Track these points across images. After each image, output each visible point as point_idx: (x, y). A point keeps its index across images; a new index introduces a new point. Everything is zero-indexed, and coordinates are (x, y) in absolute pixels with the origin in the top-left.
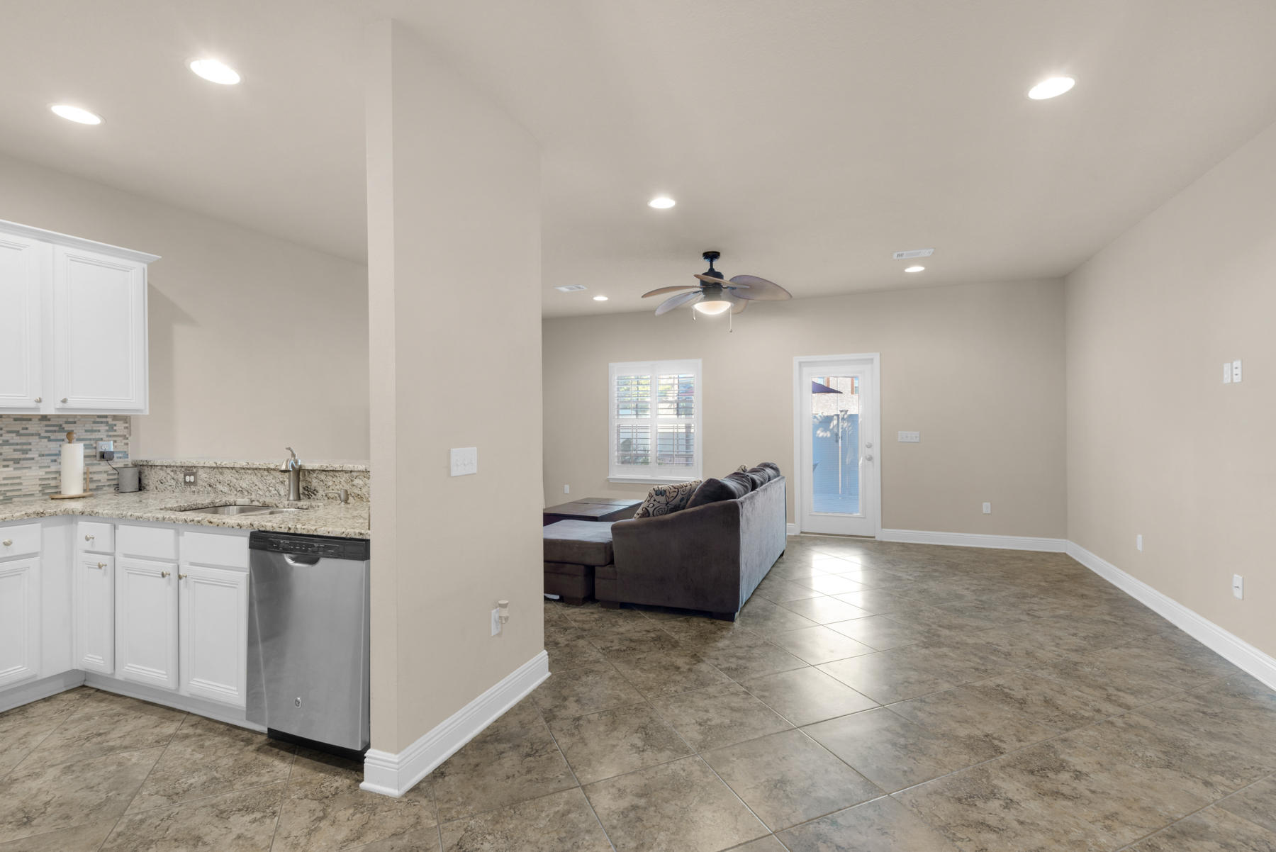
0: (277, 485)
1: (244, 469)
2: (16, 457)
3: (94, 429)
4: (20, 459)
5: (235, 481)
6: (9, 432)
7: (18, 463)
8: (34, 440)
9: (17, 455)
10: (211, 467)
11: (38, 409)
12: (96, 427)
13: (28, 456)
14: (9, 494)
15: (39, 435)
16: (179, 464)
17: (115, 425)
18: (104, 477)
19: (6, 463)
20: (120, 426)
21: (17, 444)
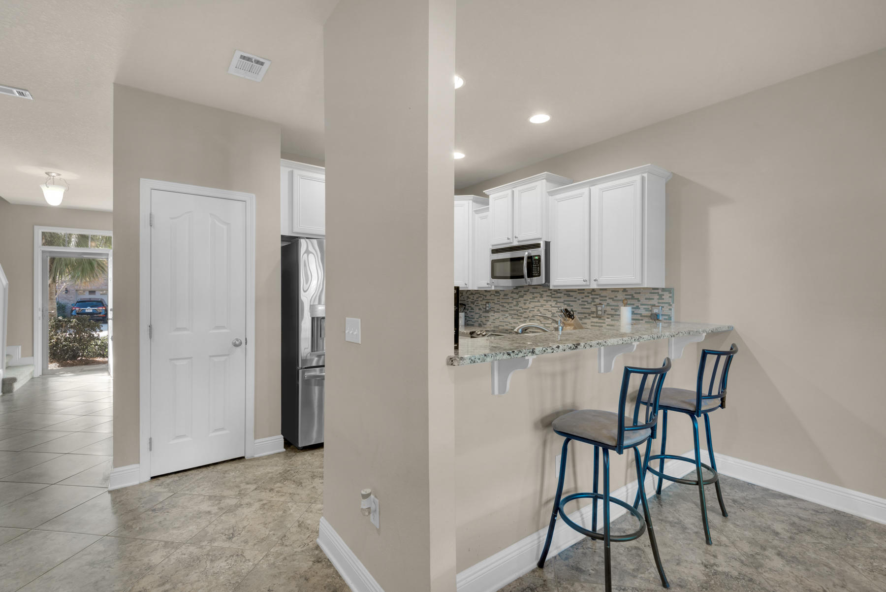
2: (612, 313)
4: (614, 315)
6: (610, 298)
7: (612, 317)
8: (620, 303)
9: (613, 312)
12: (651, 296)
15: (622, 301)
17: (663, 295)
19: (608, 316)
20: (666, 296)
21: (614, 306)
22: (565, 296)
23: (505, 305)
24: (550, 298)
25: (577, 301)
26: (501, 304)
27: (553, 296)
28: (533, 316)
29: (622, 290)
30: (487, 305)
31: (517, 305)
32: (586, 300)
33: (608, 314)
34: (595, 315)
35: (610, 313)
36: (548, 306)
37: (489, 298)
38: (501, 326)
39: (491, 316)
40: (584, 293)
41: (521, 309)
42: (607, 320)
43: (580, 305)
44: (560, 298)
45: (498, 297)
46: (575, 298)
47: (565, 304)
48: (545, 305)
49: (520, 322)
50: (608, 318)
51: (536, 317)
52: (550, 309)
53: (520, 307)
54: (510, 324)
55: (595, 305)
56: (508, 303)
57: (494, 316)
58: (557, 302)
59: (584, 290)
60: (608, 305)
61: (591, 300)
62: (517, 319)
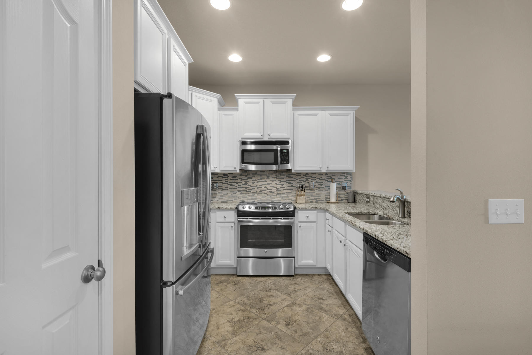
0: (397, 208)
1: (384, 198)
2: (319, 187)
3: (341, 177)
4: (320, 188)
5: (381, 203)
6: (318, 178)
7: (320, 189)
8: (323, 181)
9: (319, 186)
10: (374, 196)
11: (320, 170)
13: (322, 187)
14: (317, 199)
15: (325, 179)
16: (364, 193)
17: (347, 176)
18: (343, 196)
19: (317, 189)
20: (349, 177)
21: (319, 183)
22: (287, 177)
23: (233, 184)
24: (275, 179)
25: (296, 180)
26: (229, 184)
27: (277, 177)
28: (261, 191)
29: (325, 173)
30: (215, 185)
31: (246, 184)
32: (302, 179)
33: (316, 188)
34: (308, 189)
35: (317, 187)
36: (273, 184)
37: (217, 179)
38: (229, 200)
39: (218, 193)
40: (301, 175)
41: (250, 187)
42: (315, 191)
43: (298, 182)
44: (283, 178)
45: (227, 178)
46: (295, 178)
47: (286, 182)
48: (271, 183)
49: (248, 196)
50: (317, 190)
51: (263, 192)
52: (275, 186)
53: (248, 186)
54: (239, 198)
55: (309, 183)
56: (237, 183)
57: (222, 193)
58: (281, 181)
59: (301, 173)
60: (317, 182)
61: (305, 179)
62: (246, 194)
